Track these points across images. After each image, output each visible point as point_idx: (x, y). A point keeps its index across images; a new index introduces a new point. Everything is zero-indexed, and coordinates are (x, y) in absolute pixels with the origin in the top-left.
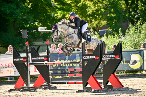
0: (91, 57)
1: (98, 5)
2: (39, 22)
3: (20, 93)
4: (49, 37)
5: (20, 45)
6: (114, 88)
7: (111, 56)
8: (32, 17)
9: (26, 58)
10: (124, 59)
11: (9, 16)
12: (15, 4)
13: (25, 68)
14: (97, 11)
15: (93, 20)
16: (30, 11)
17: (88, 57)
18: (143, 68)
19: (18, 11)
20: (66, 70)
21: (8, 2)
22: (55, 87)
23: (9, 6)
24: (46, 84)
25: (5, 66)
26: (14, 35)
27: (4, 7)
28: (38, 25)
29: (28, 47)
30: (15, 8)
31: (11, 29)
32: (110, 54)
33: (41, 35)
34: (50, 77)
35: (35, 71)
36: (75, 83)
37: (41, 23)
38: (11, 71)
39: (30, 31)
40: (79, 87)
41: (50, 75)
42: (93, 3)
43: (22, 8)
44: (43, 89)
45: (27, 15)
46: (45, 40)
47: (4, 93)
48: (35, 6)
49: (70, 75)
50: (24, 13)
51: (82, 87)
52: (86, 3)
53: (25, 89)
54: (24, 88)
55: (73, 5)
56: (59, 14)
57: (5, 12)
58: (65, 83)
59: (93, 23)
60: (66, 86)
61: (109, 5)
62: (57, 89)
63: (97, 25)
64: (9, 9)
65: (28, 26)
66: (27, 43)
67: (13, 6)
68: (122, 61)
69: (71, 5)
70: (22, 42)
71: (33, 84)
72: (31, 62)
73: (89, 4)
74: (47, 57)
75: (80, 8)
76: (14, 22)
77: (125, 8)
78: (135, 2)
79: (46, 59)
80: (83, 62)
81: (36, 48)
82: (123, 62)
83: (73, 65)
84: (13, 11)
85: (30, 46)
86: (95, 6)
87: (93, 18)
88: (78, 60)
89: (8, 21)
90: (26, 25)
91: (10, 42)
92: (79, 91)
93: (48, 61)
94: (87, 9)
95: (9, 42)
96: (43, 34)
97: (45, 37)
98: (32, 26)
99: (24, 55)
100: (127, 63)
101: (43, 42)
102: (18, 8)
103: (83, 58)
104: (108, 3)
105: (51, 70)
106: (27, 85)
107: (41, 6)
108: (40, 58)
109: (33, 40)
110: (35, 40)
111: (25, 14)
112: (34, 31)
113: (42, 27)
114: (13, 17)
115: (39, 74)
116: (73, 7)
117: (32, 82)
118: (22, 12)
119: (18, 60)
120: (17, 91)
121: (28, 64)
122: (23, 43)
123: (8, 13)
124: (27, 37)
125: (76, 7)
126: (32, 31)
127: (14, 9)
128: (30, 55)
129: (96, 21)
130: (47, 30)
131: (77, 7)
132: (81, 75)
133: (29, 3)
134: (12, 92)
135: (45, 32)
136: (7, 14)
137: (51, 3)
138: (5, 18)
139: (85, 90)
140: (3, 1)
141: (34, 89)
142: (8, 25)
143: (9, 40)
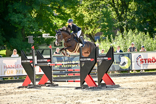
0: (87, 59)
1: (93, 15)
2: (43, 30)
3: (27, 90)
4: (51, 42)
5: (27, 49)
6: (107, 85)
7: (104, 58)
8: (37, 25)
9: (32, 60)
10: (115, 61)
11: (18, 24)
12: (23, 14)
13: (31, 69)
14: (92, 20)
15: (89, 28)
16: (35, 20)
17: (85, 59)
18: (131, 69)
19: (26, 20)
20: (66, 70)
21: (17, 13)
22: (57, 85)
23: (18, 16)
24: (49, 82)
25: (14, 66)
26: (22, 40)
27: (14, 17)
28: (42, 32)
30: (23, 17)
31: (19, 36)
32: (103, 57)
34: (53, 76)
35: (40, 71)
36: (74, 81)
37: (45, 30)
38: (20, 71)
39: (36, 37)
40: (77, 85)
41: (53, 74)
42: (89, 14)
43: (29, 18)
44: (47, 86)
45: (33, 23)
46: (48, 45)
47: (14, 89)
48: (39, 16)
49: (69, 75)
50: (30, 22)
51: (80, 84)
52: (83, 14)
53: (31, 86)
55: (72, 15)
56: (60, 22)
57: (15, 21)
58: (65, 81)
59: (89, 30)
60: (66, 84)
61: (102, 15)
62: (59, 86)
63: (92, 32)
64: (18, 18)
65: (34, 33)
66: (33, 47)
67: (21, 16)
68: (113, 63)
69: (70, 15)
71: (39, 82)
72: (36, 63)
73: (86, 14)
75: (78, 17)
76: (22, 29)
77: (116, 17)
78: (124, 12)
79: (49, 60)
80: (80, 63)
81: (41, 51)
82: (115, 63)
84: (21, 20)
85: (35, 50)
86: (90, 16)
87: (89, 26)
89: (17, 28)
90: (32, 32)
92: (77, 88)
93: (51, 63)
94: (84, 18)
95: (18, 46)
96: (46, 40)
97: (48, 42)
98: (37, 33)
99: (31, 57)
100: (117, 64)
101: (46, 47)
102: (25, 18)
103: (81, 60)
104: (102, 13)
105: (54, 70)
106: (33, 83)
107: (44, 16)
108: (44, 60)
109: (39, 45)
112: (39, 37)
113: (46, 34)
114: (21, 26)
115: (43, 73)
116: (72, 17)
117: (37, 80)
118: (28, 21)
119: (25, 61)
120: (25, 88)
121: (34, 65)
122: (30, 47)
124: (33, 42)
127: (22, 19)
128: (36, 58)
129: (91, 28)
130: (50, 36)
131: (75, 16)
132: (79, 75)
134: (21, 89)
135: (48, 38)
136: (16, 23)
138: (14, 26)
139: (82, 88)
140: (13, 12)
141: (39, 86)
142: (17, 32)
143: (18, 44)
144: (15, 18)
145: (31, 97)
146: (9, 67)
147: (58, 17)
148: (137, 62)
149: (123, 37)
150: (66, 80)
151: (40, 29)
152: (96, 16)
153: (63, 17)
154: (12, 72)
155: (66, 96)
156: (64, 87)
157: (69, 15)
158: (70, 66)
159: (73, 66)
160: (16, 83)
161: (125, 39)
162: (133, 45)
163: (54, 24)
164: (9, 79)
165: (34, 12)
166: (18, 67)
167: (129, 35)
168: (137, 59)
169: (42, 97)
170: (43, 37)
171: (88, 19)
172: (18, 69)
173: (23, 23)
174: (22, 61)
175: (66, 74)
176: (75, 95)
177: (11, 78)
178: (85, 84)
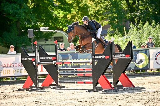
0: (101, 56)
1: (100, 5)
2: (41, 22)
3: (29, 93)
4: (51, 37)
5: (23, 44)
7: (121, 55)
8: (35, 17)
9: (34, 57)
11: (12, 16)
12: (18, 4)
13: (33, 68)
14: (99, 11)
16: (33, 11)
17: (98, 57)
19: (21, 11)
20: (75, 70)
21: (11, 3)
22: (64, 87)
23: (12, 6)
24: (54, 83)
25: (11, 65)
26: (17, 35)
27: (8, 7)
28: (40, 25)
29: (37, 47)
30: (18, 8)
31: (14, 30)
33: (43, 35)
34: (59, 76)
36: (85, 83)
37: (43, 23)
38: (18, 71)
41: (58, 74)
42: (95, 3)
43: (25, 8)
44: (52, 89)
45: (30, 15)
46: (47, 40)
47: (13, 92)
49: (79, 75)
52: (87, 4)
53: (33, 89)
54: (32, 87)
55: (75, 5)
56: (61, 14)
57: (9, 12)
58: (74, 83)
60: (74, 86)
61: (110, 5)
62: (66, 88)
64: (13, 9)
65: (30, 26)
67: (16, 6)
69: (73, 5)
70: (25, 42)
71: (42, 83)
72: (39, 61)
74: (56, 56)
75: (81, 8)
76: (17, 22)
77: (126, 8)
78: (136, 2)
79: (55, 58)
80: (93, 61)
83: (79, 64)
84: (16, 11)
86: (96, 6)
88: (84, 59)
89: (10, 21)
90: (29, 24)
91: (13, 42)
92: (89, 91)
93: (57, 61)
94: (89, 9)
96: (45, 34)
97: (47, 36)
98: (35, 26)
100: (133, 62)
101: (44, 42)
102: (21, 8)
103: (94, 57)
104: (110, 3)
105: (60, 70)
106: (36, 84)
108: (48, 58)
110: (38, 40)
111: (28, 14)
112: (36, 31)
113: (44, 27)
114: (16, 17)
115: (47, 73)
116: (75, 7)
117: (40, 81)
118: (25, 12)
119: (26, 59)
120: (25, 91)
121: (37, 64)
123: (11, 14)
124: (33, 37)
125: (78, 7)
126: (34, 31)
127: (17, 10)
128: (38, 55)
130: (49, 30)
133: (31, 3)
134: (21, 91)
135: (47, 32)
136: (8, 14)
137: (54, 3)
138: (8, 18)
139: (95, 90)
140: (6, 1)
141: (43, 89)
142: (10, 25)
143: (12, 39)
144: (9, 9)
145: (36, 101)
146: (5, 66)
147: (59, 7)
148: (156, 59)
149: (138, 31)
150: (75, 81)
151: (37, 21)
152: (102, 6)
153: (64, 7)
154: (9, 72)
155: (78, 100)
156: (72, 89)
157: (71, 6)
158: (77, 64)
159: (81, 65)
160: (14, 85)
161: (140, 32)
162: (151, 40)
163: (53, 16)
164: (4, 80)
165: (31, 2)
166: (16, 66)
167: (145, 28)
168: (156, 56)
169: (49, 102)
170: (42, 31)
171: (93, 10)
172: (16, 68)
173: (18, 15)
174: (22, 59)
175: (75, 74)
176: (88, 99)
177: (7, 79)
178: (99, 85)
